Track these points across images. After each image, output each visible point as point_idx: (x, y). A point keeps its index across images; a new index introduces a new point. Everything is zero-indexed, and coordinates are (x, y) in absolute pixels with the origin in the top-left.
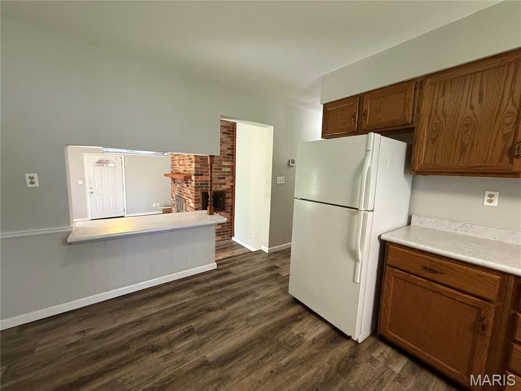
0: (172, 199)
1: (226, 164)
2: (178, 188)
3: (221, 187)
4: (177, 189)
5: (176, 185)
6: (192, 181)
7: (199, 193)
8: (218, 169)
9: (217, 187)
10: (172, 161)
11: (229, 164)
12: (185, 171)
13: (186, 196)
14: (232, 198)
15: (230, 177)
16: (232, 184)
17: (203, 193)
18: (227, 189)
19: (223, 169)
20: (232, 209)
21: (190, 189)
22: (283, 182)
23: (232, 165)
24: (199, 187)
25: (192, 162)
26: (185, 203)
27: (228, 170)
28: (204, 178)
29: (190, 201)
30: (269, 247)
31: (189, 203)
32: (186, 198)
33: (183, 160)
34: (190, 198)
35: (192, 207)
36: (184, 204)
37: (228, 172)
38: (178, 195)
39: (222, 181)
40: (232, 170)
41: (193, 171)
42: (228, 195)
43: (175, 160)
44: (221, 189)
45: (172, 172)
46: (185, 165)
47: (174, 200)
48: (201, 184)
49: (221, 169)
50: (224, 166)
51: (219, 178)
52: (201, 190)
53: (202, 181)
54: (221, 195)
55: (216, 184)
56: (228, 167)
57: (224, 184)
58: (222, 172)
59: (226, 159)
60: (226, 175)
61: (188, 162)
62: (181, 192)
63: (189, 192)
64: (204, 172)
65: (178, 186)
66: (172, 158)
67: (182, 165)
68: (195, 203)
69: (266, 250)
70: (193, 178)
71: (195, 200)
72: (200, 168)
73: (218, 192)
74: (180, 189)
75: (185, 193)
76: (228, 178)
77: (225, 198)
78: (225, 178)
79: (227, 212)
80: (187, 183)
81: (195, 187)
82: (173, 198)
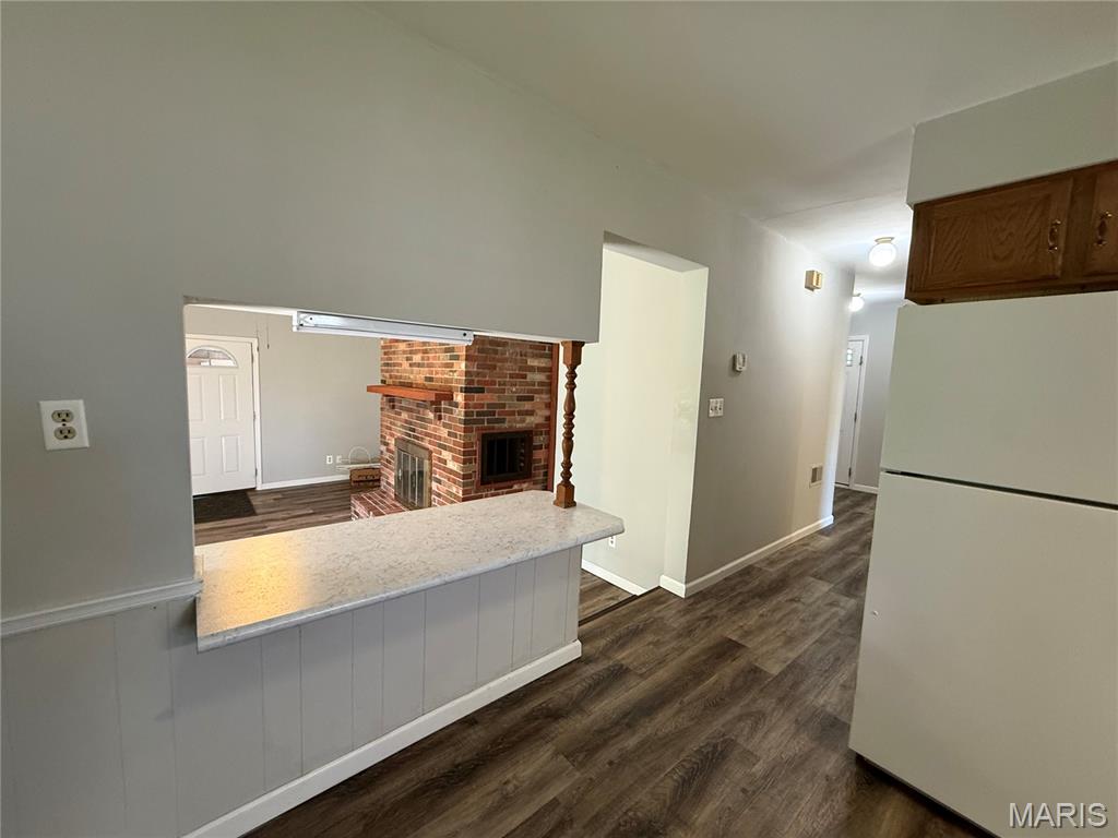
0: (383, 448)
1: (535, 363)
2: (406, 422)
3: (524, 421)
4: (399, 423)
5: (400, 414)
6: (456, 405)
7: (474, 437)
8: (518, 376)
9: (515, 421)
10: (385, 354)
11: (543, 363)
12: (431, 379)
13: (430, 442)
14: (548, 447)
15: (545, 396)
16: (547, 413)
17: (483, 435)
18: (537, 425)
19: (530, 377)
20: (546, 474)
21: (445, 425)
22: (720, 413)
23: (549, 365)
24: (475, 421)
25: (457, 358)
26: (430, 459)
27: (540, 377)
28: (488, 398)
29: (446, 455)
30: (686, 583)
31: (445, 462)
32: (431, 447)
33: (425, 352)
34: (445, 448)
35: (451, 471)
36: (426, 462)
37: (541, 384)
38: (404, 440)
39: (527, 406)
40: (549, 377)
41: (458, 381)
42: (539, 440)
43: (394, 353)
44: (524, 425)
45: (383, 382)
46: (430, 366)
47: (388, 450)
48: (478, 414)
49: (525, 377)
50: (532, 369)
51: (520, 399)
52: (478, 429)
53: (482, 406)
54: (523, 440)
55: (513, 413)
56: (541, 370)
57: (531, 413)
58: (528, 384)
59: (535, 352)
60: (537, 392)
61: (444, 358)
62: (414, 430)
63: (444, 432)
64: (486, 383)
65: (405, 415)
66: (383, 347)
67: (419, 365)
68: (464, 462)
69: (679, 589)
70: (459, 398)
71: (464, 453)
72: (478, 374)
73: (517, 433)
74: (411, 423)
75: (427, 435)
76: (543, 398)
77: (531, 448)
78: (531, 399)
79: (535, 483)
80: (438, 410)
81: (466, 422)
82: (386, 444)
